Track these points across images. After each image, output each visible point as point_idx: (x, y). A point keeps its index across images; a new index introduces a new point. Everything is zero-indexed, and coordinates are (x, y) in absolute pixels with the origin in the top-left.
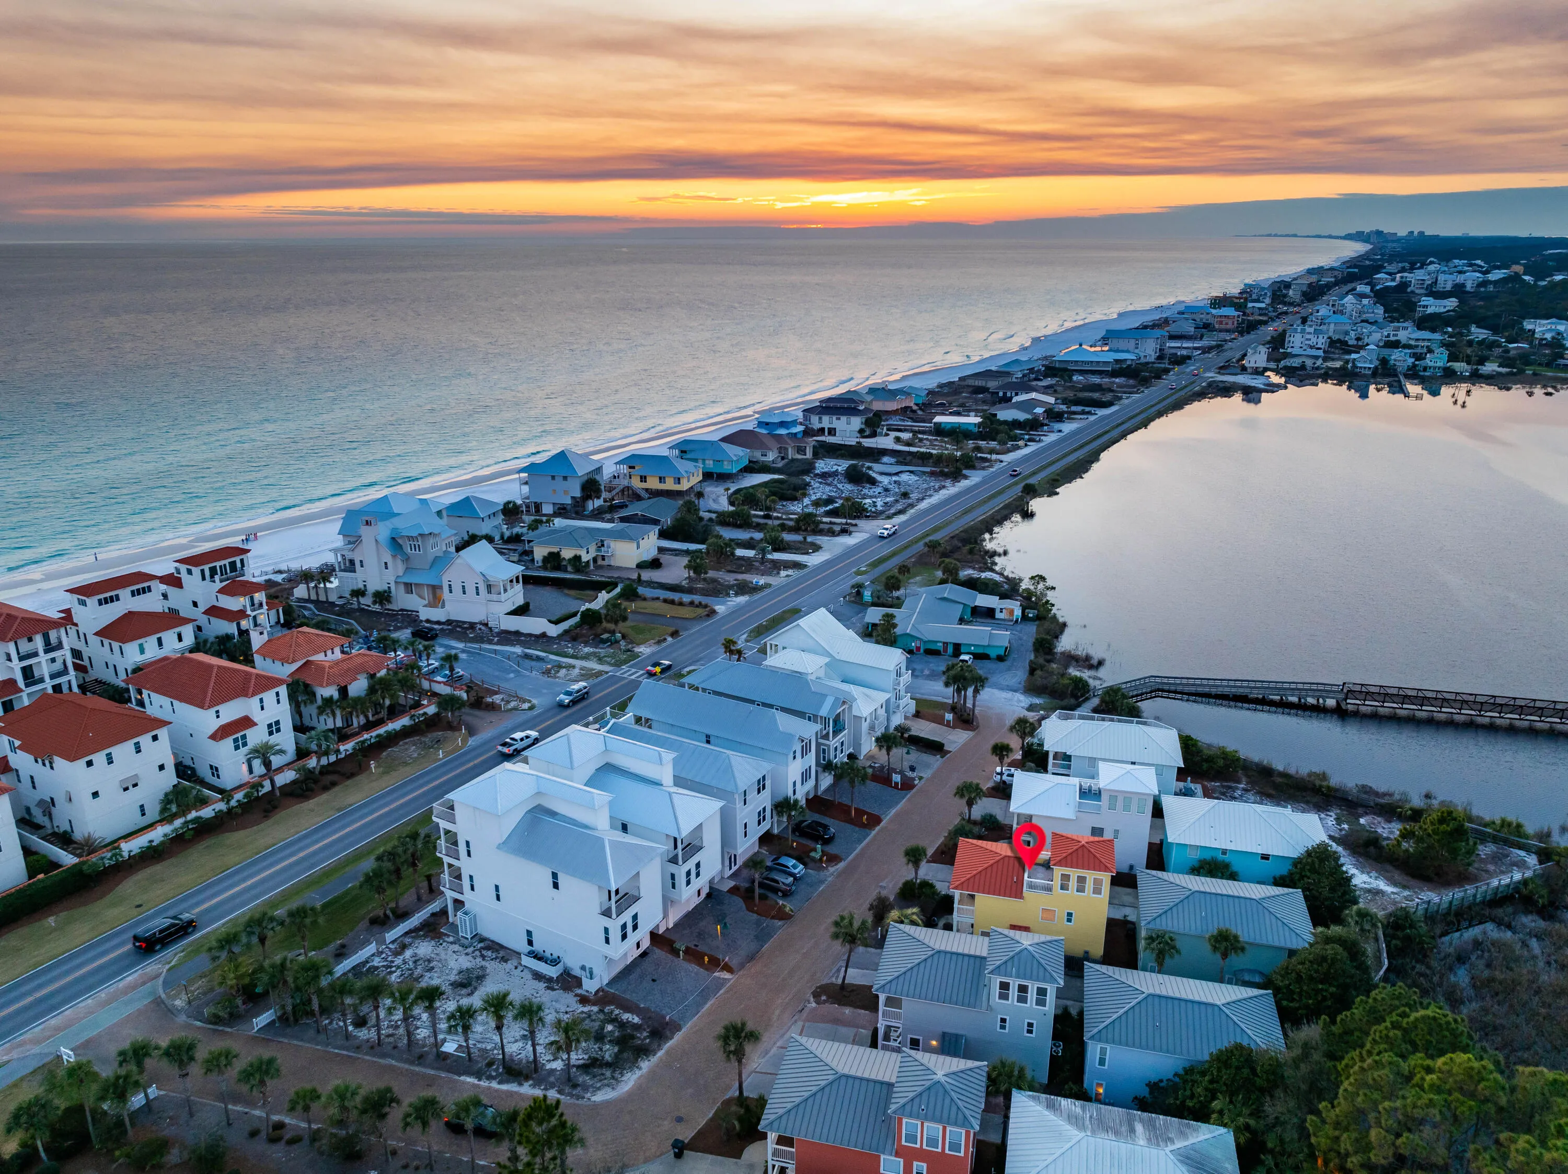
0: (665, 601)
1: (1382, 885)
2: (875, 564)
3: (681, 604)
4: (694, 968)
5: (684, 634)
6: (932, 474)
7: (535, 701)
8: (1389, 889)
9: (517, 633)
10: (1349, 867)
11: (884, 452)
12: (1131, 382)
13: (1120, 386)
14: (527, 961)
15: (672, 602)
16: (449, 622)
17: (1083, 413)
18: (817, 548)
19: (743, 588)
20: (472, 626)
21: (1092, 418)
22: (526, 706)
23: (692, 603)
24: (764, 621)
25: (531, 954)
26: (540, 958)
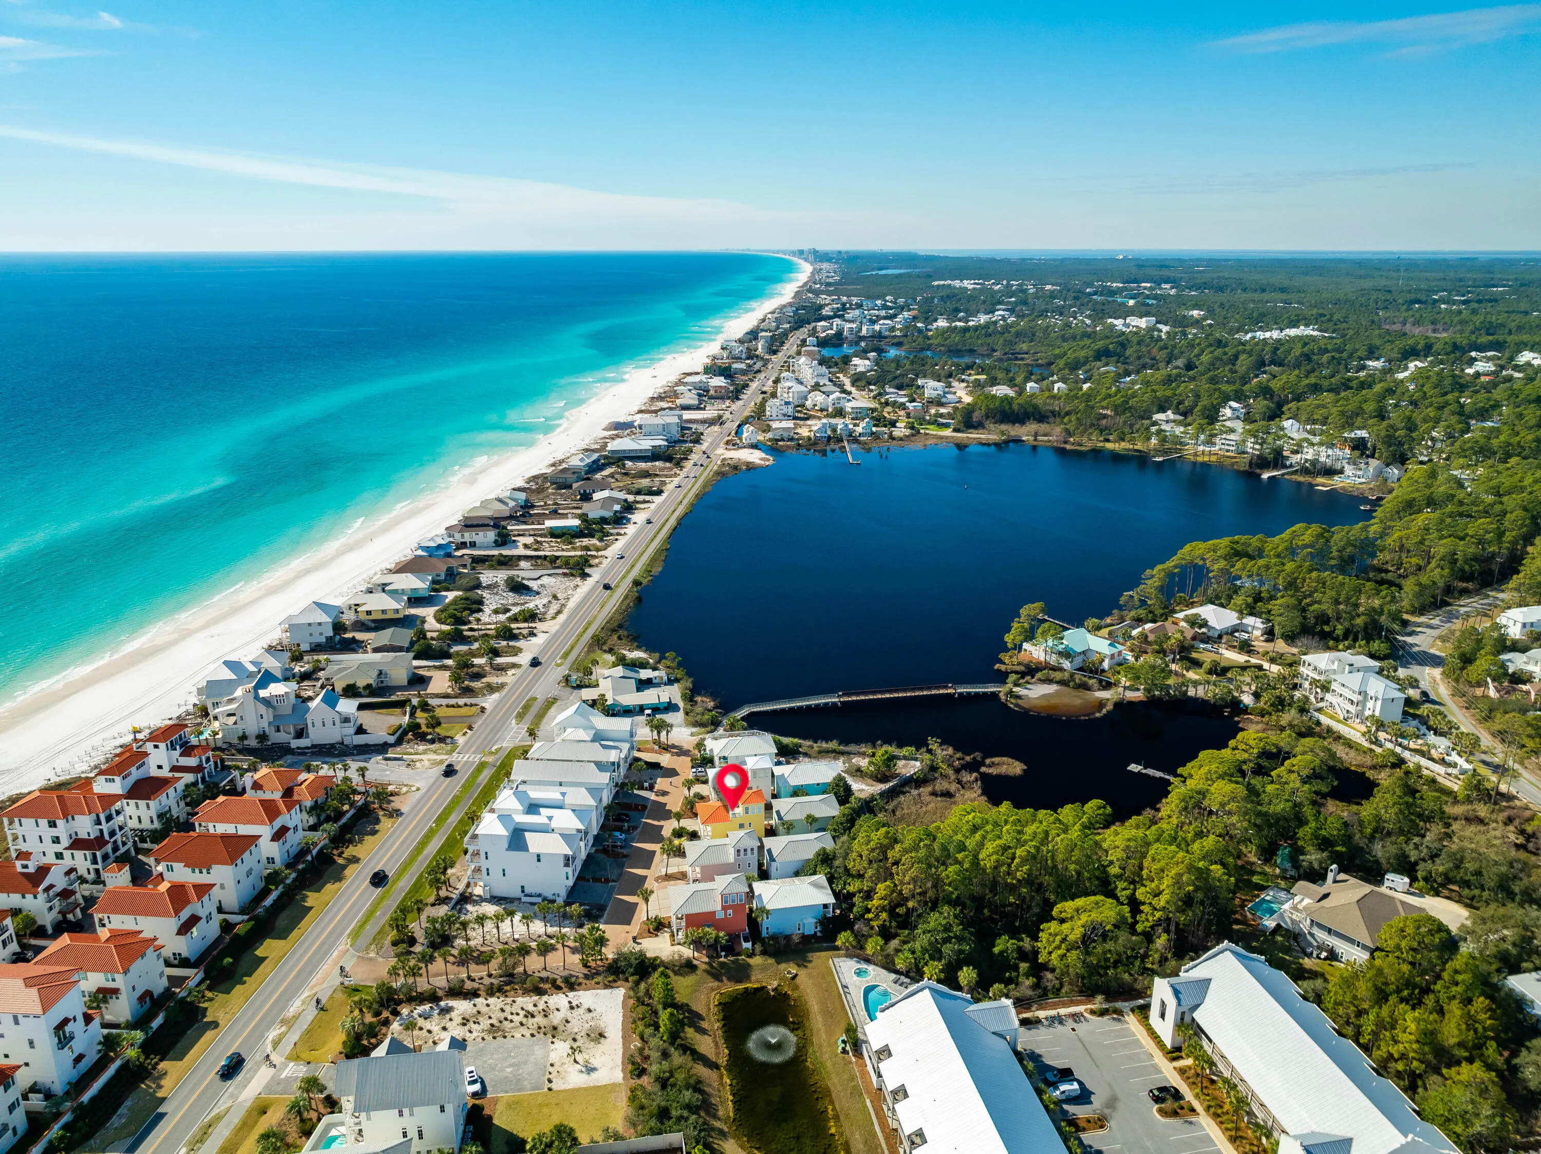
0: (447, 706)
1: (864, 787)
2: (566, 656)
3: (460, 707)
4: (599, 884)
5: (475, 726)
6: (565, 574)
7: (417, 785)
8: (866, 788)
9: (367, 745)
10: (850, 780)
11: (520, 558)
12: (668, 465)
13: (661, 469)
14: (524, 899)
15: (453, 706)
16: (314, 746)
17: (645, 502)
18: (519, 650)
19: (491, 689)
20: (332, 746)
21: (652, 506)
22: (414, 789)
23: (466, 705)
24: (519, 709)
25: (526, 895)
26: (531, 896)
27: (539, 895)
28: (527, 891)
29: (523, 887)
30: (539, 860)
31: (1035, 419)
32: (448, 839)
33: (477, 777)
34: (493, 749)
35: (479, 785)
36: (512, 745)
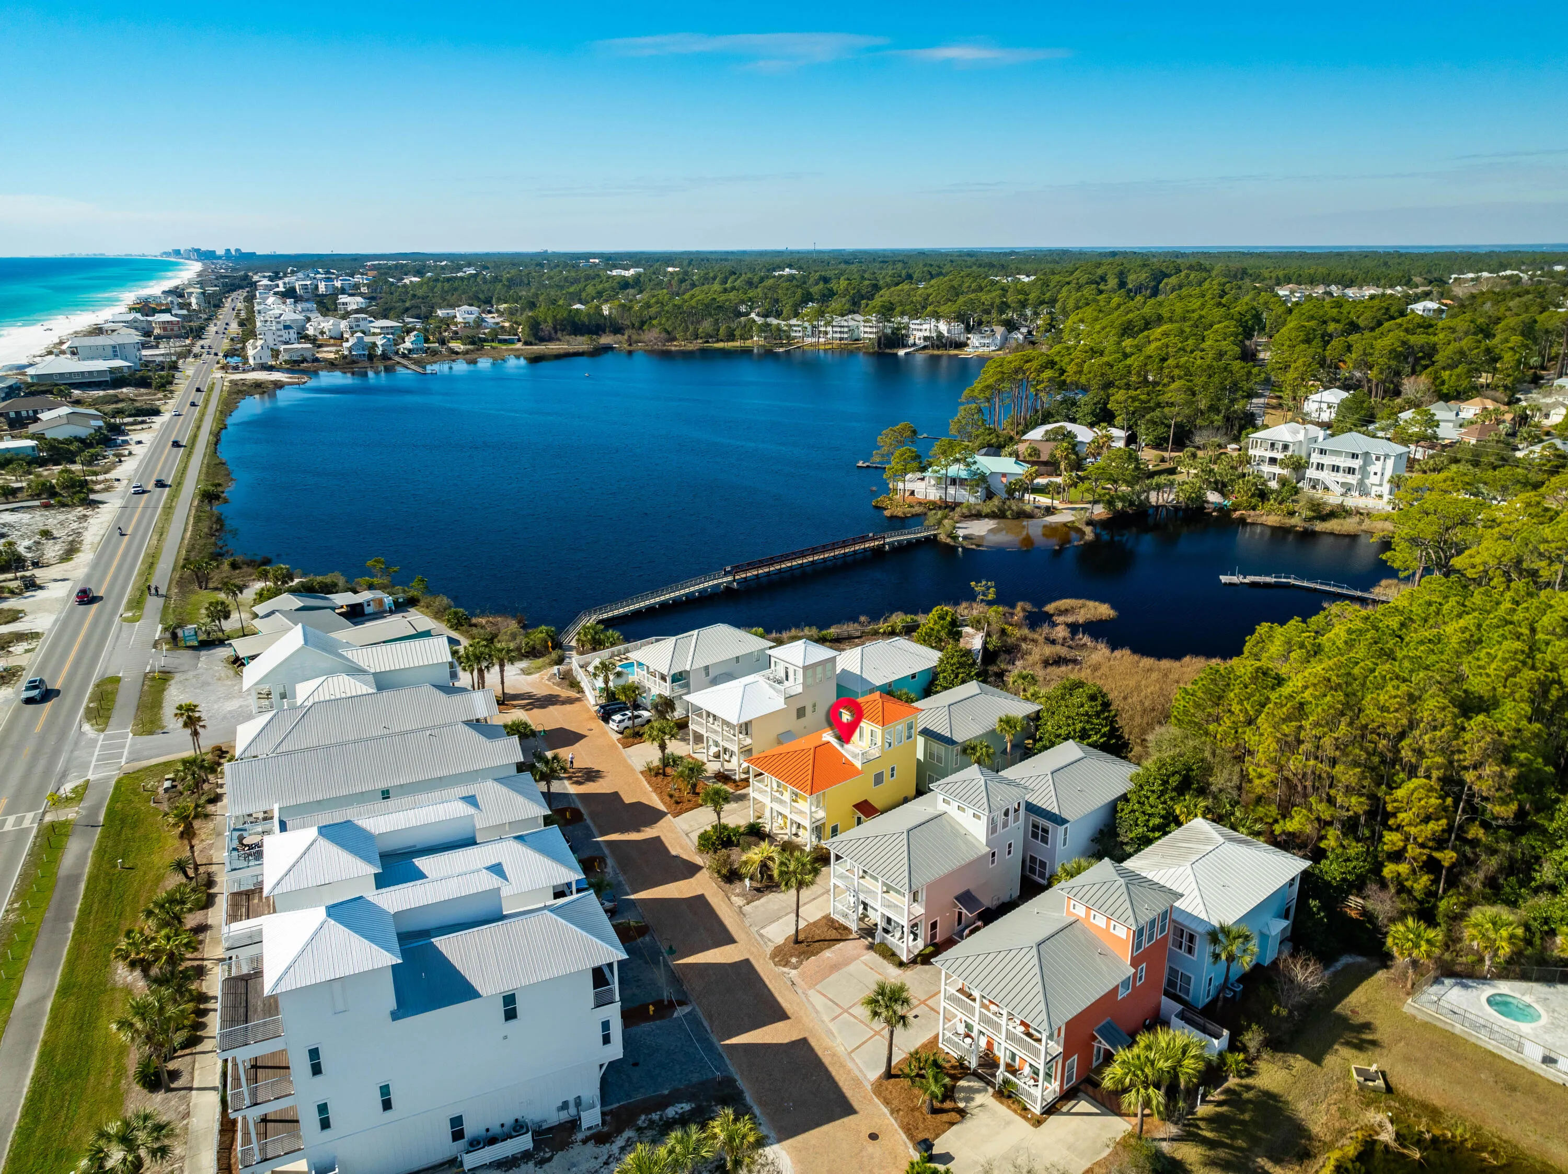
2: (134, 606)
6: (46, 506)
12: (144, 390)
13: (136, 395)
17: (137, 422)
18: (17, 614)
24: (86, 703)
25: (475, 1144)
26: (492, 1140)
27: (518, 1127)
28: (471, 1128)
29: (457, 1122)
30: (511, 1014)
31: (611, 332)
32: (47, 1056)
33: (54, 861)
34: (67, 788)
35: (74, 879)
36: (113, 774)
